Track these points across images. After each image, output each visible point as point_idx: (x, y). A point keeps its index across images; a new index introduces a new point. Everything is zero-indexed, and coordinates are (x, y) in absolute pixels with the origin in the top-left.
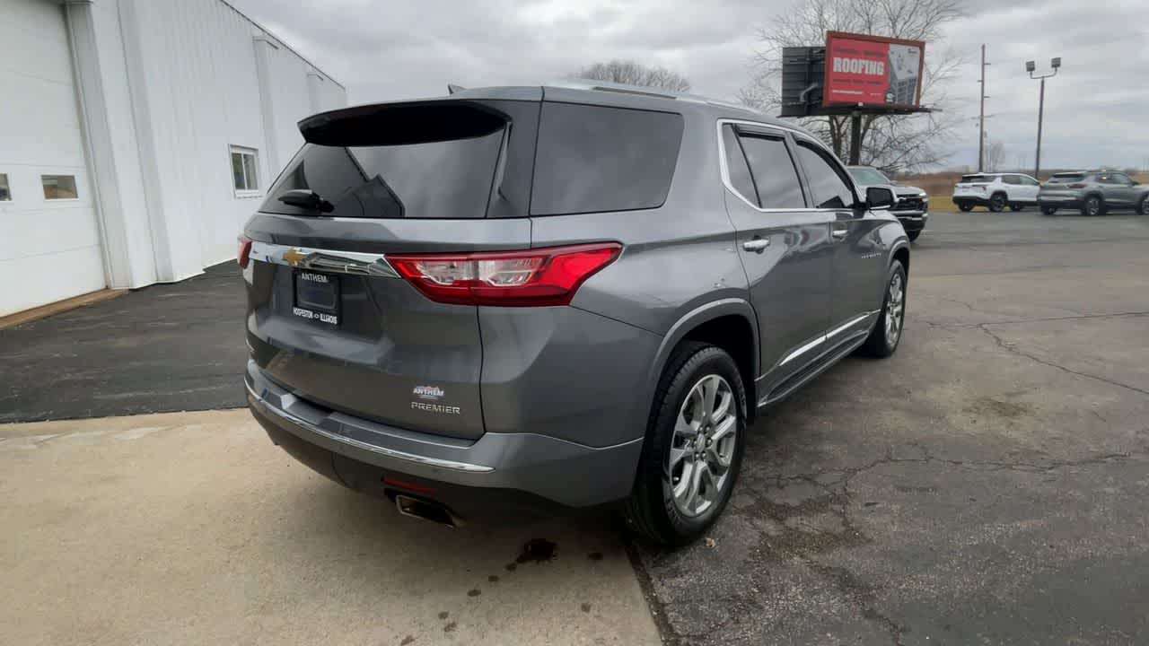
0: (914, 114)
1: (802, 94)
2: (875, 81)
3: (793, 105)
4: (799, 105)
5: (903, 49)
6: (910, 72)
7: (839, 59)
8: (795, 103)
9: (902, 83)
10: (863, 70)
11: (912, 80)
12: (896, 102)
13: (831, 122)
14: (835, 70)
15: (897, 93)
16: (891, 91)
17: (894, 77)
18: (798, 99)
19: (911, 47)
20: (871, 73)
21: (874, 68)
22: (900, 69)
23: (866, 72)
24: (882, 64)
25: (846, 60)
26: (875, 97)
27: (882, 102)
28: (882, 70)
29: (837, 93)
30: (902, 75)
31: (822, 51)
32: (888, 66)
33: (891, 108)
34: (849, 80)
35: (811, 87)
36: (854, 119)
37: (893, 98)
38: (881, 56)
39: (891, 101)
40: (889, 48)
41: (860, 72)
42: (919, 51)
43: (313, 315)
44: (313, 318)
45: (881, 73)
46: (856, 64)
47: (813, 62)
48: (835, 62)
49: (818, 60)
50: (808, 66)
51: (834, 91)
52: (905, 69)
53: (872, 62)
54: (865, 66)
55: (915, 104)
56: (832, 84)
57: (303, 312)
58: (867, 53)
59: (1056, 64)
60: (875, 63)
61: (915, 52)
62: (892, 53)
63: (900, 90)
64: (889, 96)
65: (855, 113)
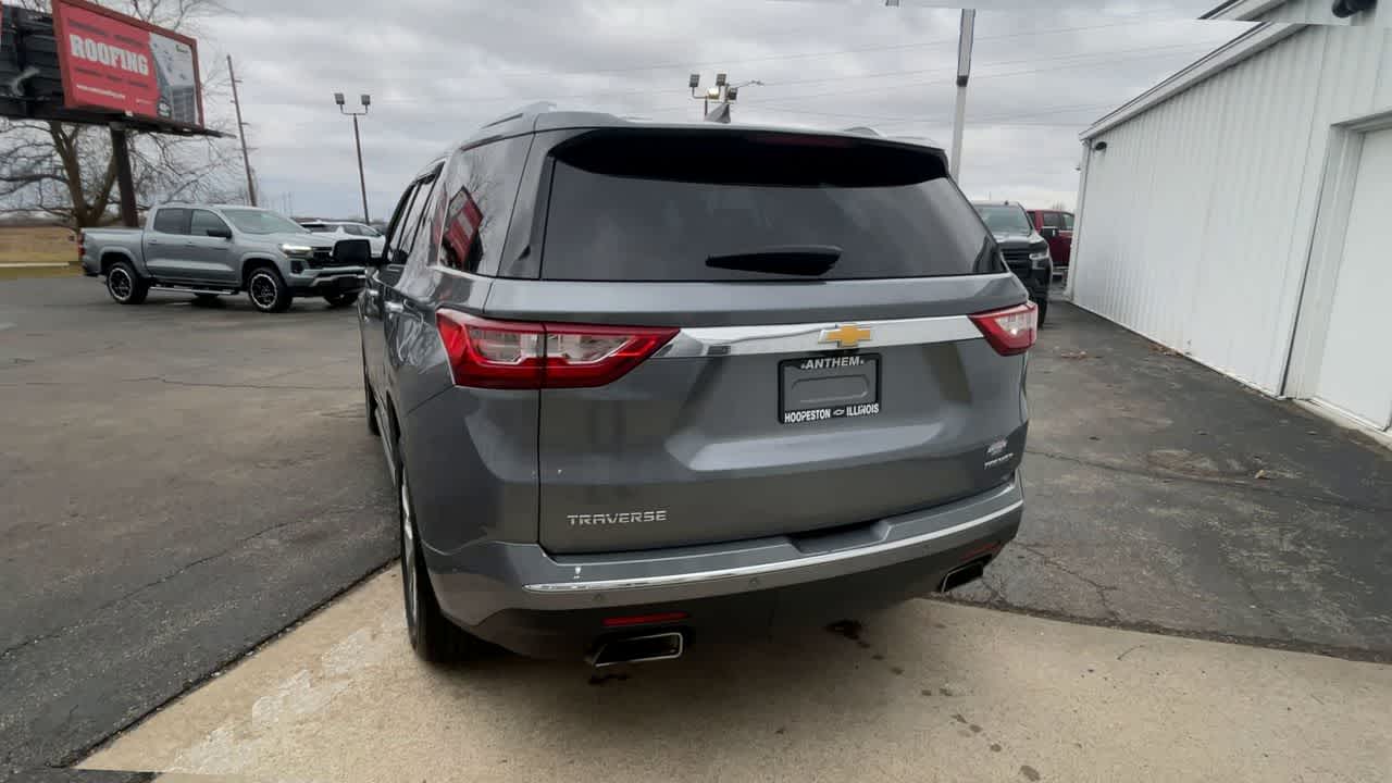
0: (197, 137)
1: (15, 83)
2: (135, 82)
4: (11, 100)
5: (171, 44)
6: (183, 77)
7: (78, 38)
9: (176, 92)
10: (119, 62)
11: (189, 90)
12: (174, 118)
13: (53, 133)
14: (74, 53)
15: (172, 103)
17: (164, 80)
18: (6, 88)
19: (178, 43)
20: (130, 68)
21: (134, 63)
22: (169, 70)
23: (124, 66)
24: (142, 58)
25: (89, 41)
26: (143, 105)
27: (154, 115)
28: (146, 67)
29: (84, 91)
30: (174, 80)
31: (46, 19)
32: (153, 63)
33: (165, 125)
34: (93, 71)
35: (30, 72)
36: (114, 133)
37: (170, 112)
38: (141, 47)
39: (167, 114)
40: (148, 39)
41: (114, 64)
42: (190, 51)
43: (831, 413)
44: (833, 416)
45: (145, 71)
46: (106, 51)
47: (23, 33)
48: (73, 44)
49: (38, 32)
50: (16, 36)
51: (79, 86)
52: (177, 73)
53: (128, 53)
54: (119, 57)
55: (197, 123)
56: (73, 75)
57: (807, 414)
58: (118, 37)
59: (366, 101)
60: (135, 56)
61: (186, 52)
62: (156, 45)
63: (176, 101)
64: (163, 107)
65: (115, 125)
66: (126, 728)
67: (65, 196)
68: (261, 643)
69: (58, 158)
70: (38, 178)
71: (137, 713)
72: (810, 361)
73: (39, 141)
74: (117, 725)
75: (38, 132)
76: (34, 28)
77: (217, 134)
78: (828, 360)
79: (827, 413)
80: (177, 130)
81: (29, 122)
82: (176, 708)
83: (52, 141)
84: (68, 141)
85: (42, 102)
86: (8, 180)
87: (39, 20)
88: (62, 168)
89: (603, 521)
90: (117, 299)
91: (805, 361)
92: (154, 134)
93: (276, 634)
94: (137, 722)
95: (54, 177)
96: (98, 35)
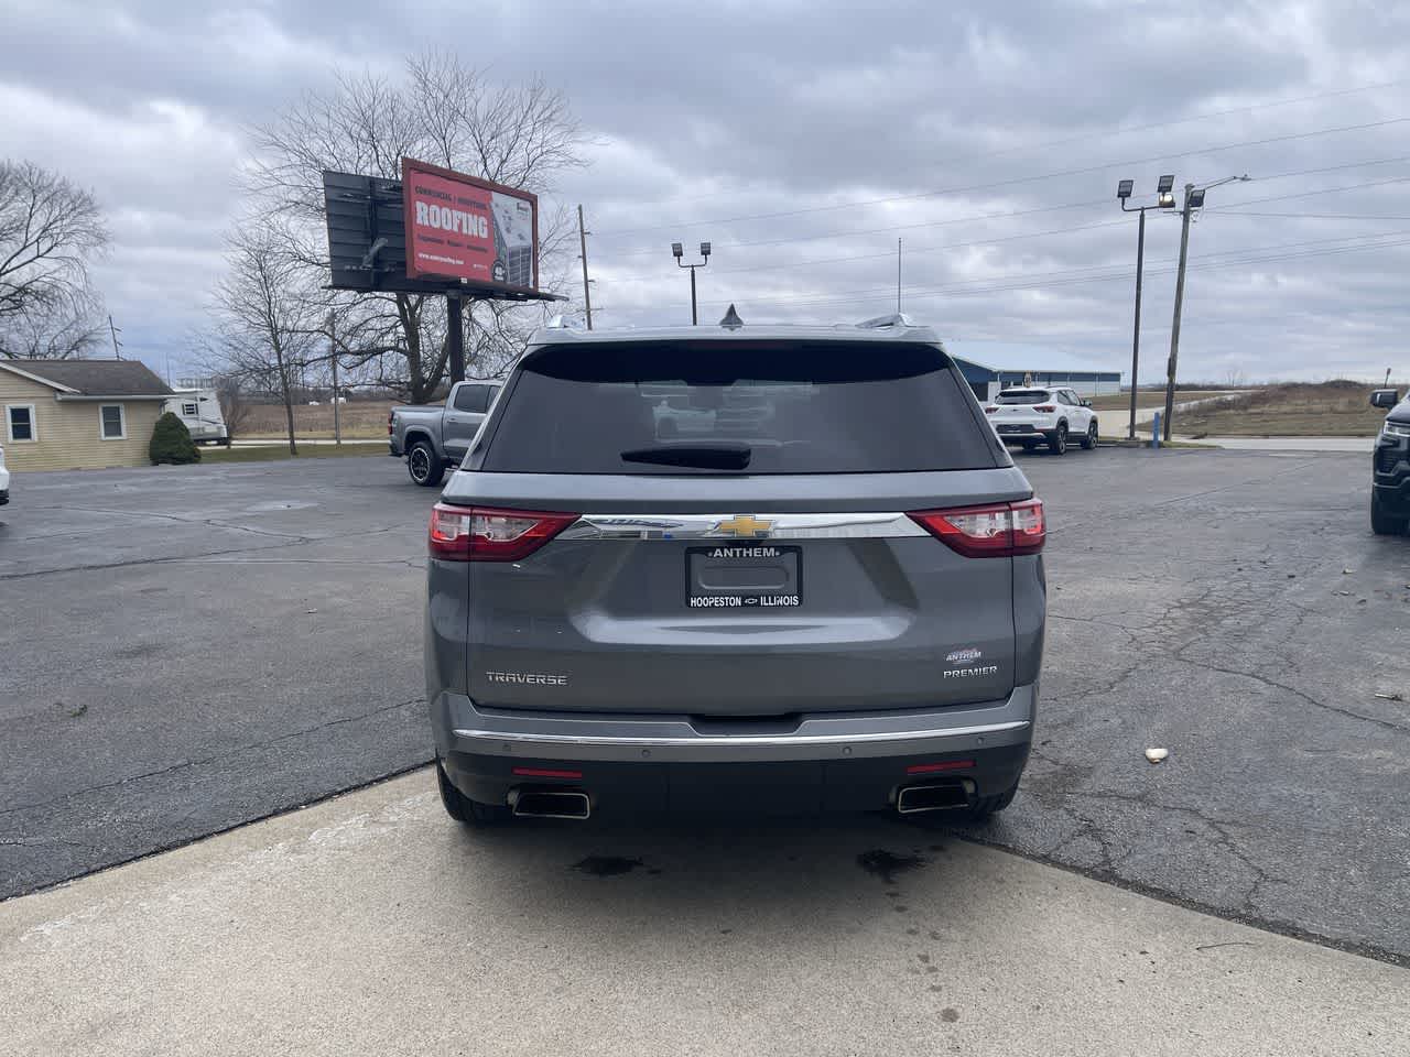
0: (530, 301)
2: (474, 247)
3: (351, 271)
4: (361, 272)
5: (511, 202)
6: (521, 237)
7: (424, 206)
8: (354, 268)
9: (512, 255)
10: (460, 226)
11: (526, 250)
12: (509, 283)
13: (400, 303)
14: (419, 221)
15: (508, 268)
16: (498, 262)
17: (502, 242)
18: (360, 261)
19: (519, 201)
20: (470, 233)
21: (475, 226)
22: (508, 230)
23: (465, 231)
24: (483, 220)
25: (434, 207)
26: (480, 270)
27: (491, 280)
28: (486, 229)
29: (427, 259)
30: (512, 242)
31: (397, 188)
32: (492, 225)
33: (501, 290)
34: (440, 240)
35: (380, 243)
36: (450, 302)
37: (504, 275)
38: (482, 208)
39: (502, 279)
40: (491, 199)
41: (456, 229)
42: (530, 208)
43: (743, 601)
44: (743, 604)
45: (484, 235)
46: (449, 216)
47: (377, 203)
48: (419, 209)
49: (391, 201)
50: (370, 209)
51: (421, 255)
52: (515, 232)
53: (470, 216)
54: (461, 221)
55: (531, 286)
56: (417, 243)
57: (715, 600)
58: (461, 201)
59: (706, 251)
60: (476, 217)
61: (526, 210)
62: (497, 205)
63: (512, 264)
64: (499, 271)
65: (452, 293)
66: (220, 833)
67: (404, 370)
68: (346, 790)
69: (401, 329)
70: (381, 351)
71: (232, 824)
72: (718, 550)
73: (386, 312)
74: (216, 829)
75: (386, 303)
76: (387, 197)
77: (550, 298)
78: (738, 550)
79: (738, 601)
80: (511, 295)
81: (378, 294)
82: (262, 824)
83: (397, 311)
84: (413, 310)
85: (389, 272)
86: (357, 353)
87: (391, 189)
88: (404, 340)
89: (514, 679)
90: (415, 480)
91: (713, 550)
92: (491, 300)
93: (363, 786)
94: (230, 829)
95: (395, 349)
96: (443, 199)
